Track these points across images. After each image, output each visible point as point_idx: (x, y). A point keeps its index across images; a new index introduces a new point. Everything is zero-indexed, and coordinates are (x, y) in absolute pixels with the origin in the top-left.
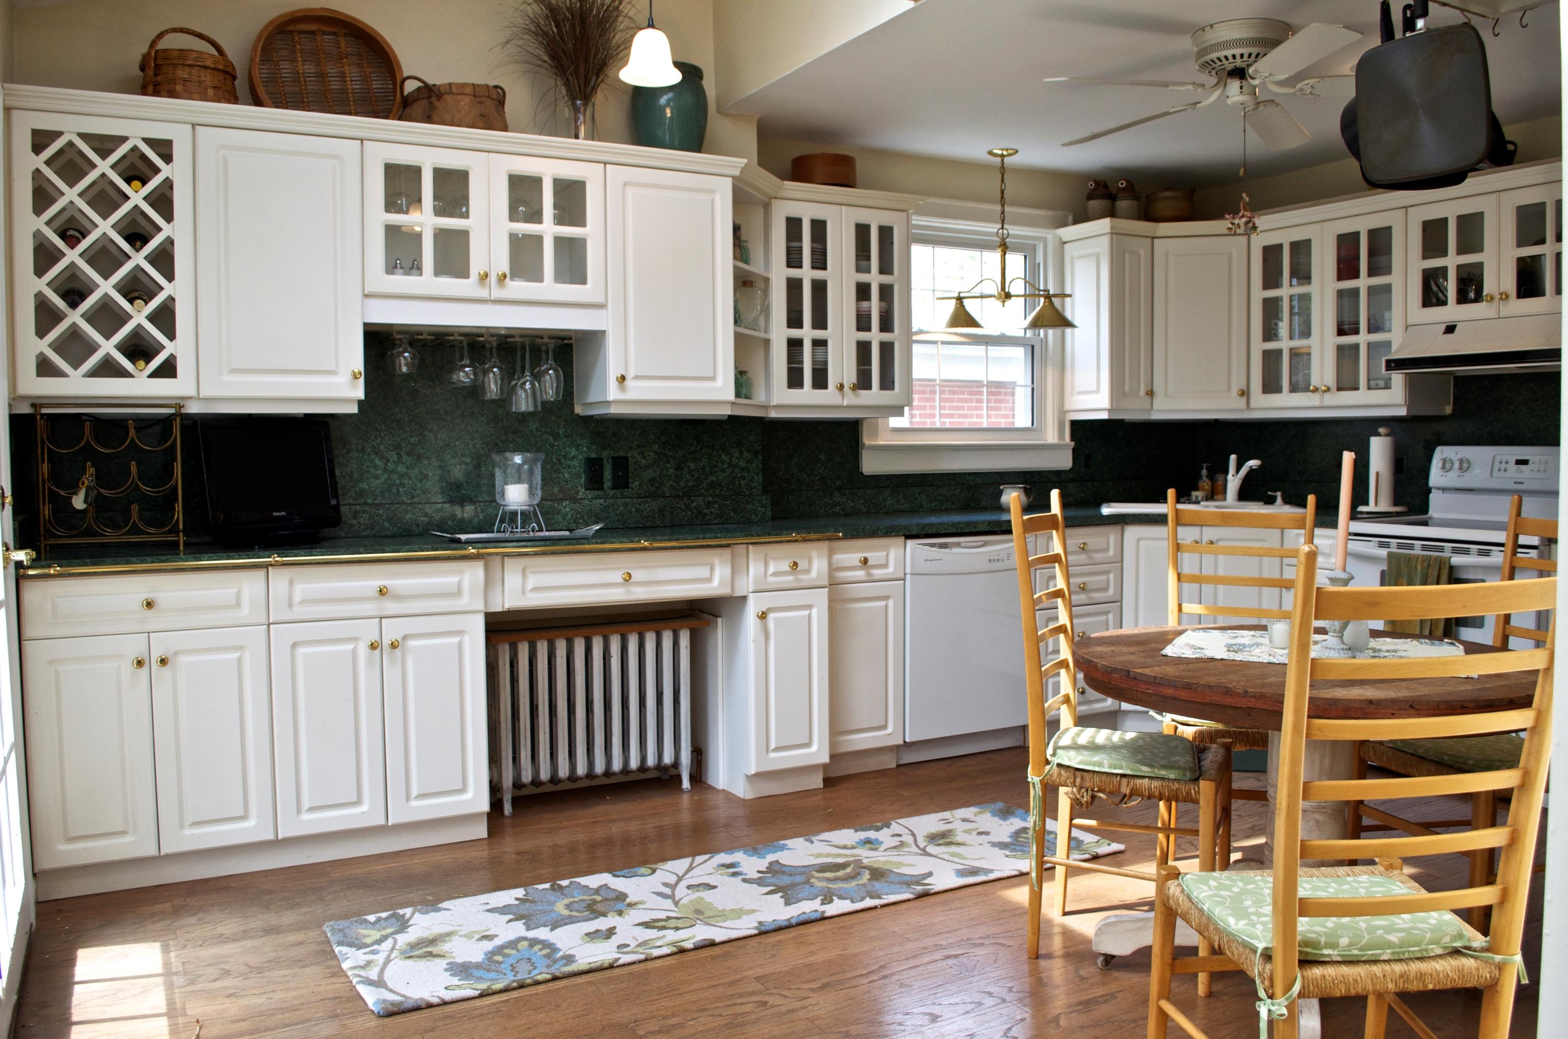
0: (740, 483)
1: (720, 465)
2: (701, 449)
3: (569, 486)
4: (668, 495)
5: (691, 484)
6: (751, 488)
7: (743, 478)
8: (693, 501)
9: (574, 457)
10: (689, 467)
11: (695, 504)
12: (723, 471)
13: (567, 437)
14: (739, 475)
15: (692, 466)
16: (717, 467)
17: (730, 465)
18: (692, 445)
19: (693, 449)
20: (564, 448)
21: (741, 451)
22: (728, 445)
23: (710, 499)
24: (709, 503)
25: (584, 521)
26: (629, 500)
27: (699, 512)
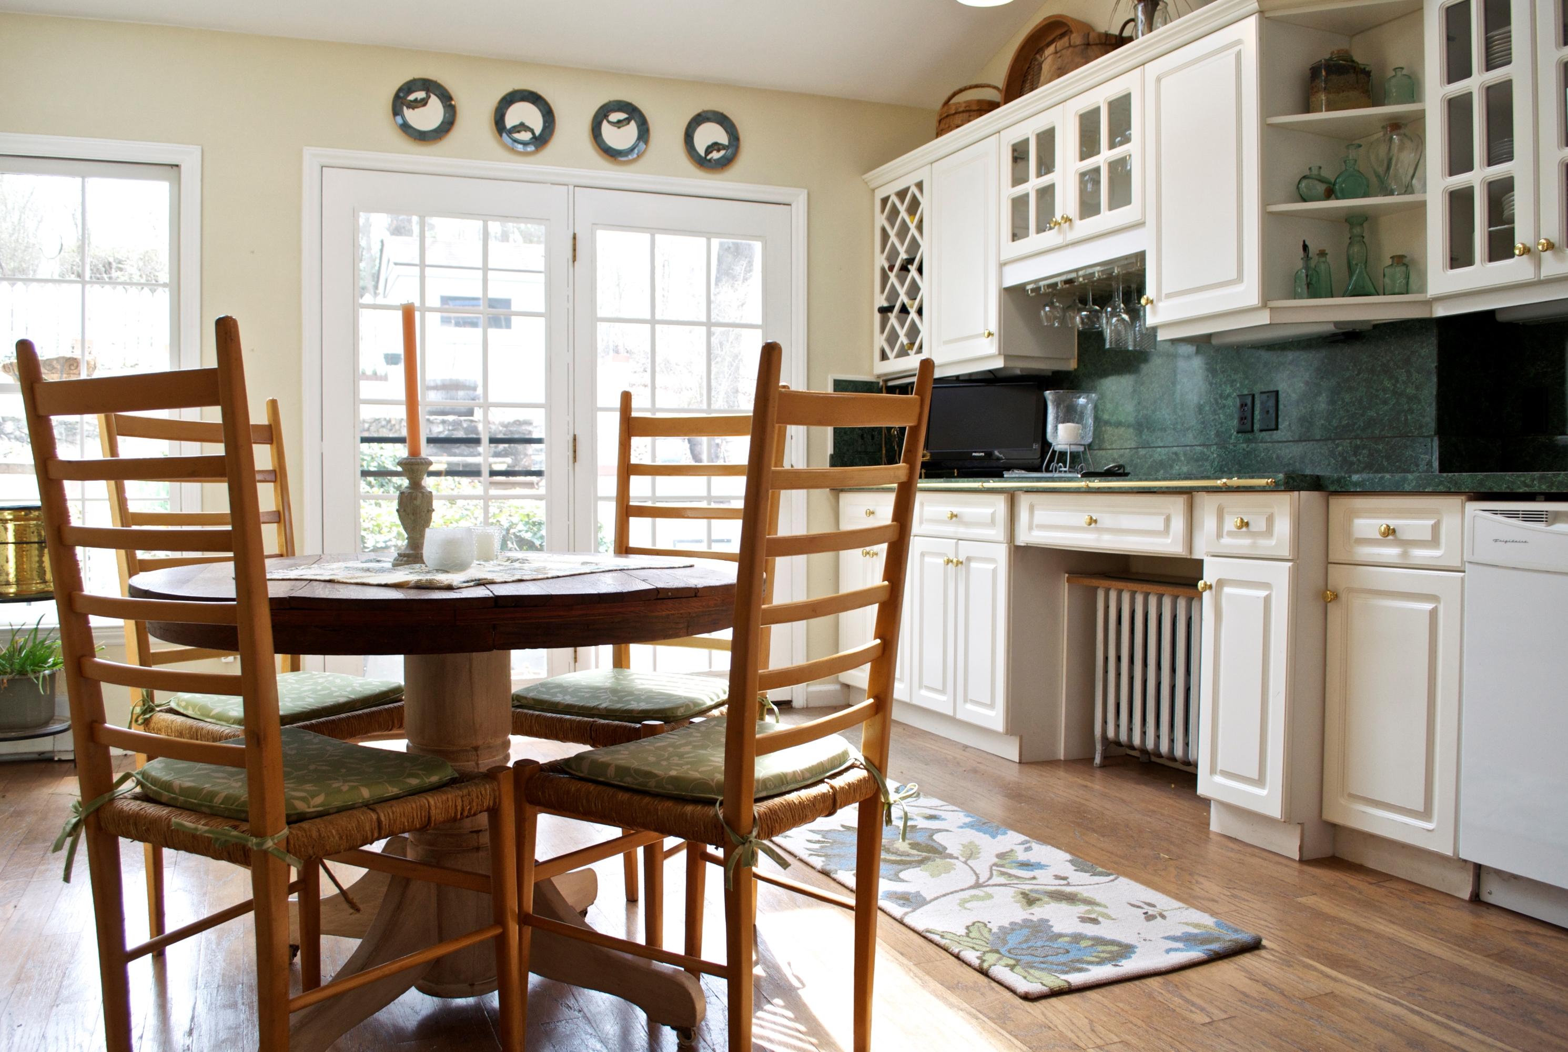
0: (1406, 419)
1: (1381, 394)
2: (1358, 374)
3: (1223, 429)
4: (1318, 437)
5: (1345, 422)
6: (1421, 427)
7: (1411, 411)
8: (1337, 445)
9: (1229, 395)
10: (1343, 400)
11: (1340, 448)
12: (1385, 402)
13: (1223, 372)
14: (1406, 407)
15: (1347, 397)
16: (1377, 396)
17: (1394, 393)
18: (1348, 369)
19: (1348, 374)
20: (1221, 386)
21: (1408, 372)
22: (1391, 364)
23: (1358, 442)
24: (1357, 447)
25: (1229, 469)
26: (1271, 445)
27: (1345, 459)
